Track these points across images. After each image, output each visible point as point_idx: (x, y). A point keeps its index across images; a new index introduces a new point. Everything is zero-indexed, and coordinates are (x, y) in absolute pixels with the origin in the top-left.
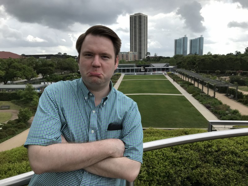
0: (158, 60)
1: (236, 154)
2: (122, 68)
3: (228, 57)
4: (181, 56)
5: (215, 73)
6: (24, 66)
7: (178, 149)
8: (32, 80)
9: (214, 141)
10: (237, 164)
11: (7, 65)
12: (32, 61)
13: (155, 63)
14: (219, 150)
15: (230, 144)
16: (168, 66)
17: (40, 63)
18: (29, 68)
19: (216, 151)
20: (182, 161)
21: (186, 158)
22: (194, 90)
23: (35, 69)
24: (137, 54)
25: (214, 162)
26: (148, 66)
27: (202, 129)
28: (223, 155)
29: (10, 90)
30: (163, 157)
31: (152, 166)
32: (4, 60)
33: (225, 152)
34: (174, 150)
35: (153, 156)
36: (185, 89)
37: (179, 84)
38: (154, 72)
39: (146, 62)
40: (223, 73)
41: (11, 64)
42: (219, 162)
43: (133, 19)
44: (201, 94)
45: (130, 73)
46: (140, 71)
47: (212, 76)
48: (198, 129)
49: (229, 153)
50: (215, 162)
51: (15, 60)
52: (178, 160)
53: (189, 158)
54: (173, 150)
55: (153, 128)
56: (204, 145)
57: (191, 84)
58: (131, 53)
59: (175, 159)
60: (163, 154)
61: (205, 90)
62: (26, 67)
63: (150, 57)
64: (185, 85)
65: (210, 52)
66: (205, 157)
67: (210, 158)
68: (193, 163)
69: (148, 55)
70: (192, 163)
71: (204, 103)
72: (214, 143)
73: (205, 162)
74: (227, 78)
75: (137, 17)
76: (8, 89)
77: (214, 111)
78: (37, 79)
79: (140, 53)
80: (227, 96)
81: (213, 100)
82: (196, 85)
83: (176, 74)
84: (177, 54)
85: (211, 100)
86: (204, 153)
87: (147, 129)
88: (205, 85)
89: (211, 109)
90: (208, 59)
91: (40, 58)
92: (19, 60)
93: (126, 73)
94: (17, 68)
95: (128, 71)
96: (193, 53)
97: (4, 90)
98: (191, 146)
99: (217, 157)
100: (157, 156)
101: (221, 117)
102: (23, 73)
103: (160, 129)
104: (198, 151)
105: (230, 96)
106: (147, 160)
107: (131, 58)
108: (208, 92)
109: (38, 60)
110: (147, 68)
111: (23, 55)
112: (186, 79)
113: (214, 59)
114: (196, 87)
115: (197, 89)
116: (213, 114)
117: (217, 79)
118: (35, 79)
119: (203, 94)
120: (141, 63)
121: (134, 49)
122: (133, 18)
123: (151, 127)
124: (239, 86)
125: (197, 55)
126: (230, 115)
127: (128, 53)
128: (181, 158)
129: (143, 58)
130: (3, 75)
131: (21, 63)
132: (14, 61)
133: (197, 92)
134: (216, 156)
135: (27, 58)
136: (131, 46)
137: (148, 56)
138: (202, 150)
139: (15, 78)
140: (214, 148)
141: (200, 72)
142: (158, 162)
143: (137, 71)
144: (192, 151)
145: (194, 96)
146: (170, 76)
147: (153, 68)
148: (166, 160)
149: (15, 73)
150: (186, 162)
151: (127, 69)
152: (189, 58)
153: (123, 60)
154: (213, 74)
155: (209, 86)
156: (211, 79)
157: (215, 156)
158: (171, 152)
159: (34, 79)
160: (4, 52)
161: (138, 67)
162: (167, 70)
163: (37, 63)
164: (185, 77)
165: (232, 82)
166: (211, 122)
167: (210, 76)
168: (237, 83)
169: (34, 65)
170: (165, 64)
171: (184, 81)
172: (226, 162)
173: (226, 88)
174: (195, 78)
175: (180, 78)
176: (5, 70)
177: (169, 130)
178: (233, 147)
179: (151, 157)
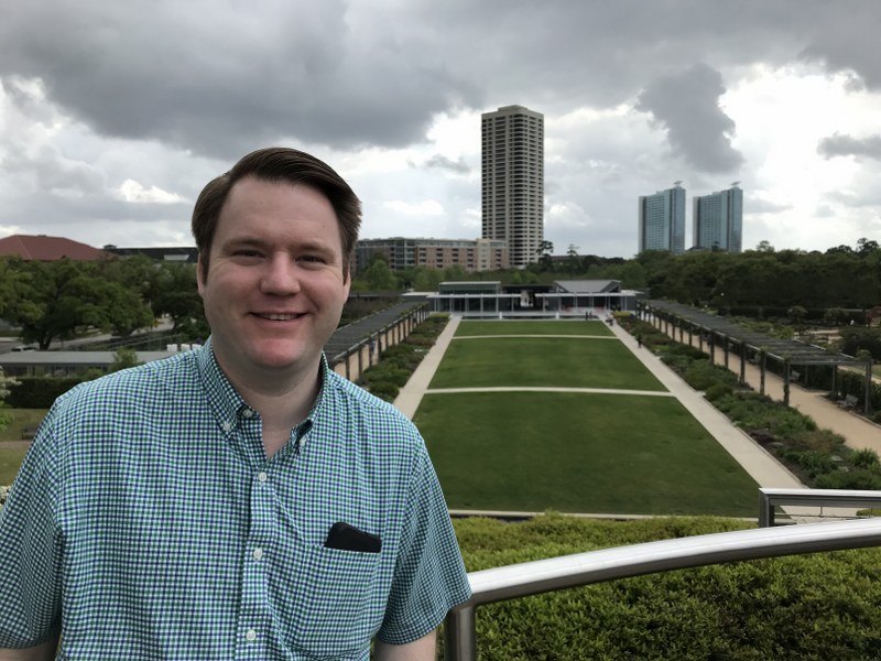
0: (579, 268)
1: (855, 613)
2: (452, 296)
3: (831, 258)
4: (665, 254)
5: (786, 316)
6: (110, 287)
7: (644, 592)
8: (136, 337)
9: (778, 564)
10: (859, 649)
11: (54, 283)
12: (138, 268)
13: (571, 278)
14: (795, 597)
15: (835, 577)
16: (616, 291)
17: (168, 276)
18: (127, 292)
19: (784, 603)
20: (656, 637)
21: (672, 624)
22: (712, 378)
23: (147, 296)
24: (507, 248)
25: (776, 641)
26: (546, 290)
27: (738, 519)
28: (806, 619)
29: (58, 368)
30: (588, 620)
31: (545, 652)
32: (45, 265)
33: (815, 607)
34: (627, 593)
35: (549, 615)
36: (680, 372)
37: (656, 355)
38: (568, 311)
39: (538, 274)
40: (815, 318)
41: (66, 278)
42: (793, 644)
43: (494, 126)
44: (735, 392)
45: (482, 313)
46: (518, 308)
47: (775, 327)
48: (724, 519)
49: (828, 610)
50: (779, 641)
51: (80, 266)
52: (642, 630)
53: (681, 625)
54: (624, 593)
55: (561, 514)
56: (740, 579)
57: (700, 355)
58: (484, 245)
59: (631, 627)
60: (589, 609)
61: (752, 377)
62: (116, 292)
63: (551, 257)
64: (676, 357)
65: (766, 242)
66: (742, 624)
67: (761, 628)
68: (698, 644)
69: (545, 252)
70: (695, 643)
71: (748, 424)
72: (775, 571)
73: (743, 643)
74: (832, 335)
75: (507, 120)
76: (53, 367)
77: (786, 454)
78: (153, 333)
79: (517, 244)
80: (833, 399)
81: (783, 412)
82: (719, 358)
83: (647, 318)
84: (650, 246)
85: (774, 414)
86: (738, 607)
87: (539, 517)
88: (753, 358)
89: (775, 447)
90: (761, 267)
91: (168, 258)
92: (94, 266)
93: (467, 314)
94: (88, 295)
95: (474, 305)
96: (707, 244)
97: (37, 368)
98: (690, 582)
99: (786, 622)
100: (564, 616)
101: (812, 476)
102: (108, 311)
103: (584, 518)
104: (717, 600)
105: (843, 399)
106: (530, 629)
107: (484, 261)
108: (763, 383)
109: (159, 266)
110: (541, 298)
111: (110, 249)
112: (682, 337)
113: (780, 265)
114: (720, 367)
115: (722, 371)
116: (784, 464)
117: (795, 338)
118: (148, 333)
119: (744, 392)
120: (520, 280)
121: (494, 230)
122: (494, 122)
123: (554, 509)
124: (875, 363)
125: (722, 250)
126: (846, 469)
127: (475, 243)
128: (652, 626)
129: (528, 261)
130: (39, 316)
131: (101, 277)
132: (77, 270)
133: (722, 385)
134: (781, 620)
135: (122, 258)
136: (484, 220)
137: (546, 255)
138: (730, 596)
139: (77, 328)
140: (776, 589)
141: (734, 313)
142: (570, 638)
143: (506, 305)
144: (694, 601)
145: (710, 398)
146: (623, 327)
147: (563, 298)
148: (597, 631)
149: (78, 309)
150: (673, 641)
151: (471, 300)
152: (694, 262)
153: (455, 267)
154: (781, 320)
155: (765, 361)
156: (773, 336)
157: (778, 619)
158: (618, 601)
159: (143, 331)
160: (44, 236)
161: (509, 292)
162: (614, 303)
163: (157, 275)
164: (677, 330)
165: (850, 347)
166: (768, 495)
167: (769, 328)
168: (867, 351)
169: (146, 283)
170: (606, 283)
171: (676, 342)
172: (820, 643)
173: (829, 371)
174: (713, 333)
175: (659, 331)
176: (44, 299)
177: (617, 520)
178: (843, 588)
179: (544, 619)
